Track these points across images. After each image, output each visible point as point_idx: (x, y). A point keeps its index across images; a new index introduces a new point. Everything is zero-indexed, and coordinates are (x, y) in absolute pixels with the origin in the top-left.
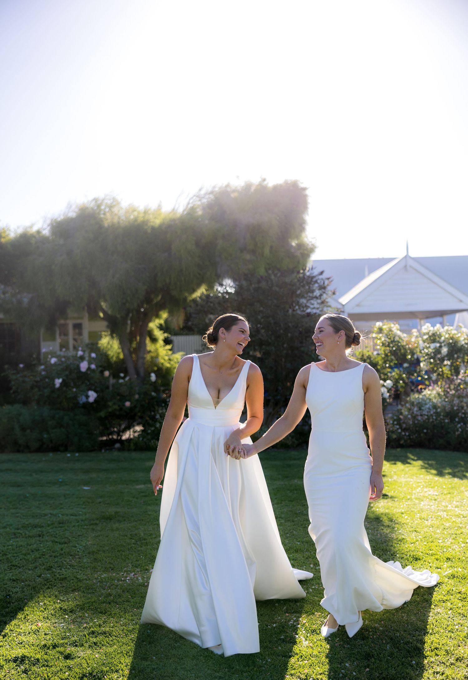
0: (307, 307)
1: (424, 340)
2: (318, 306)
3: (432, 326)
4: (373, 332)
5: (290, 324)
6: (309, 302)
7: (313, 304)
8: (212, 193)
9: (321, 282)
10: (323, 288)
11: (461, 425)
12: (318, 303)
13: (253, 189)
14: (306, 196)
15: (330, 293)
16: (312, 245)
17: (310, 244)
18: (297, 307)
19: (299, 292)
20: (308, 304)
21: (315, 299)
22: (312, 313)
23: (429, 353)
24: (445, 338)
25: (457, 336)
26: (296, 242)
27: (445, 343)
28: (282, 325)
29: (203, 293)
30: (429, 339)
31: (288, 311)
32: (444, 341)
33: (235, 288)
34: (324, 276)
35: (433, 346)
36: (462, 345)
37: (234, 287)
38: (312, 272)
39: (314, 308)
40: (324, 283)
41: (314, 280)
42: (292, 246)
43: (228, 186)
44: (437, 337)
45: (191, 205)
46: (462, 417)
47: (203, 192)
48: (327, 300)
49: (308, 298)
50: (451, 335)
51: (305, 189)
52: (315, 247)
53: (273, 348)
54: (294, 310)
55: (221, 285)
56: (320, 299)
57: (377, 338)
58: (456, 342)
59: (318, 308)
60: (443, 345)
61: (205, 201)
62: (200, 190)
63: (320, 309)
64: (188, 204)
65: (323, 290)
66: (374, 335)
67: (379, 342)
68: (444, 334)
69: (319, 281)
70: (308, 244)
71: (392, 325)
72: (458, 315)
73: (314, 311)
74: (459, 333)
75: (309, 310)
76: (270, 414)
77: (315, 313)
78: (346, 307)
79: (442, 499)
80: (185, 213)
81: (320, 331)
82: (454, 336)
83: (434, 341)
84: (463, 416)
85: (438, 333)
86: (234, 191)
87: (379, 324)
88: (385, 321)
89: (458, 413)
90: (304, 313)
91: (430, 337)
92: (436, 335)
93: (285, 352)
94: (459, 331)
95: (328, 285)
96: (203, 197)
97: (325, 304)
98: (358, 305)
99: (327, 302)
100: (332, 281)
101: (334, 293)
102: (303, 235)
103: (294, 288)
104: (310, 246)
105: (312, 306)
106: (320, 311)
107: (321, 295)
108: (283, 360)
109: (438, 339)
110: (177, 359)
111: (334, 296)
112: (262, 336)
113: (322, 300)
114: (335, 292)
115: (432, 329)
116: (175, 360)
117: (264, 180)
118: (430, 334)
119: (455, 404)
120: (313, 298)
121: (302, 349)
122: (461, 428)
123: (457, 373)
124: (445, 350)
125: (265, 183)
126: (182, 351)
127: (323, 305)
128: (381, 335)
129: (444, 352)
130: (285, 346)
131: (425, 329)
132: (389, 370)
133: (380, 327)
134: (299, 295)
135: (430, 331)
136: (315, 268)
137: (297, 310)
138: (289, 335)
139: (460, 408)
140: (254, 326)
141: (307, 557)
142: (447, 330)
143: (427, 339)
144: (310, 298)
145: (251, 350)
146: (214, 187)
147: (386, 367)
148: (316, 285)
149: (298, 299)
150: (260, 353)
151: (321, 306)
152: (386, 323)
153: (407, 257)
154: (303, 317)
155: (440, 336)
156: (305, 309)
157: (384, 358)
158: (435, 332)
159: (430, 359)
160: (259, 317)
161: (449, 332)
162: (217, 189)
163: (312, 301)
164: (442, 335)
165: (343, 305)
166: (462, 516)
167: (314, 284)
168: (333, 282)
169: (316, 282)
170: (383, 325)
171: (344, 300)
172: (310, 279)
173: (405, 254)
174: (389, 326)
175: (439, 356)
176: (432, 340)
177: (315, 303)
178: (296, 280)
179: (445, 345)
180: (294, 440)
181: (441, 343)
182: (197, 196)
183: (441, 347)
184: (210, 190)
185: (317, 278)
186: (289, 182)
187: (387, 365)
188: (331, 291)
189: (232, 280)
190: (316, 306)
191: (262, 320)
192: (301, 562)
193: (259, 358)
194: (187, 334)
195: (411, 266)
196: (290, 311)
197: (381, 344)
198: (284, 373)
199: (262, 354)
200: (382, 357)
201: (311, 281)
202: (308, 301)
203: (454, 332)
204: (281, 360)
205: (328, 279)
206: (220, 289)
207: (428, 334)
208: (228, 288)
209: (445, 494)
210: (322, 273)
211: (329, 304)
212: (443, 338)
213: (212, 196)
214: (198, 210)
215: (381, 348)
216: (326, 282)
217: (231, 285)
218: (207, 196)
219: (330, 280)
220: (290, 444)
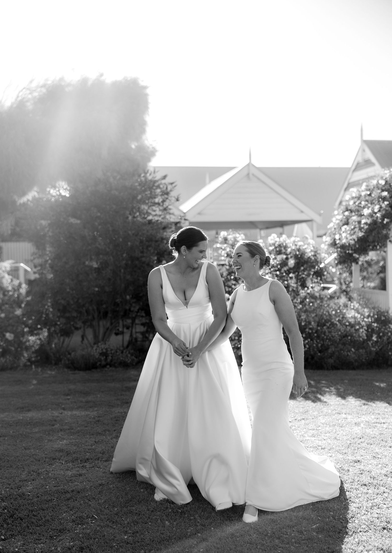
0: (149, 214)
1: (270, 251)
2: (160, 213)
3: (277, 237)
4: (217, 242)
5: (130, 232)
6: (151, 208)
7: (155, 211)
8: (44, 86)
9: (164, 187)
10: (166, 193)
11: (308, 341)
12: (160, 210)
13: (90, 83)
14: (146, 95)
15: (173, 199)
16: (153, 148)
17: (151, 147)
18: (138, 214)
19: (139, 197)
20: (150, 211)
21: (157, 206)
22: (154, 221)
23: (275, 265)
24: (292, 250)
25: (304, 247)
26: (136, 144)
27: (291, 255)
28: (121, 233)
29: (35, 196)
30: (275, 250)
31: (128, 218)
32: (290, 253)
33: (70, 190)
34: (167, 181)
35: (279, 257)
36: (309, 258)
37: (68, 190)
38: (154, 176)
39: (156, 215)
40: (167, 188)
41: (156, 184)
42: (131, 148)
43: (62, 79)
44: (283, 249)
45: (20, 98)
46: (309, 333)
47: (34, 85)
48: (170, 207)
49: (150, 204)
50: (298, 247)
51: (145, 88)
52: (156, 151)
53: (111, 258)
54: (134, 217)
55: (54, 187)
56: (163, 206)
57: (222, 248)
58: (303, 254)
59: (160, 216)
60: (289, 256)
61: (36, 94)
62: (31, 82)
63: (162, 216)
64: (18, 97)
65: (166, 196)
66: (218, 245)
67: (223, 252)
68: (291, 245)
69: (161, 186)
70: (148, 147)
71: (238, 235)
72: (296, 226)
73: (156, 218)
74: (305, 244)
75: (150, 218)
76: (108, 329)
77: (157, 221)
78: (187, 214)
79: (296, 426)
80: (15, 106)
81: (239, 256)
82: (301, 248)
83: (279, 253)
84: (310, 331)
85: (284, 244)
86: (69, 85)
87: (223, 234)
88: (230, 230)
89: (306, 329)
90: (145, 220)
91: (276, 248)
92: (282, 245)
93: (124, 262)
94: (305, 243)
95: (171, 191)
96: (35, 91)
97: (168, 211)
98: (199, 214)
99: (170, 209)
100: (175, 186)
101: (177, 200)
102: (144, 137)
103: (135, 192)
104: (151, 149)
105: (154, 213)
106: (162, 218)
107: (164, 201)
108: (122, 271)
109: (283, 251)
110: (5, 267)
111: (178, 202)
112: (100, 244)
113: (165, 206)
114: (179, 199)
115: (277, 239)
116: (4, 269)
117: (102, 75)
118: (276, 245)
119: (302, 319)
120: (155, 204)
121: (143, 259)
122: (308, 345)
123: (304, 285)
124: (292, 262)
125: (103, 78)
126: (11, 259)
127: (165, 212)
128: (225, 245)
129: (291, 264)
130: (125, 255)
131: (271, 240)
132: (234, 282)
133: (225, 237)
134: (141, 200)
135: (276, 241)
136: (158, 172)
137: (137, 217)
138: (129, 243)
139: (307, 323)
140: (90, 233)
141: (152, 509)
142: (294, 242)
143: (273, 250)
144: (152, 204)
145: (87, 260)
146: (47, 80)
147: (231, 279)
148: (158, 190)
149: (139, 205)
150: (97, 263)
151: (163, 213)
152: (231, 233)
153: (249, 165)
154: (144, 224)
155: (286, 247)
156: (146, 216)
157: (229, 269)
158: (280, 243)
159: (276, 271)
160: (96, 224)
161: (296, 243)
162: (49, 82)
163: (154, 208)
164: (289, 245)
165: (185, 213)
166: (320, 448)
167: (156, 189)
168: (176, 188)
169: (158, 187)
170: (228, 235)
171: (185, 207)
172: (152, 183)
173: (248, 162)
174: (234, 235)
175: (285, 268)
176: (277, 251)
177: (157, 209)
178: (137, 184)
179: (291, 257)
180: (133, 357)
181: (287, 255)
182: (27, 89)
183: (287, 259)
184: (42, 83)
185: (159, 182)
186: (129, 79)
187: (232, 277)
188: (175, 197)
189: (66, 183)
190: (158, 212)
191: (100, 227)
192: (146, 517)
193: (96, 268)
194: (17, 241)
195: (253, 175)
196: (130, 218)
197: (226, 255)
198: (123, 285)
199: (99, 264)
200: (226, 268)
201: (153, 186)
202: (149, 207)
203: (301, 243)
204: (120, 271)
205: (172, 184)
206: (53, 192)
207: (274, 244)
208: (61, 191)
209: (298, 421)
210: (165, 177)
211: (171, 211)
212: (289, 250)
213: (44, 90)
214: (28, 104)
215: (225, 259)
216: (170, 187)
217: (65, 187)
218: (39, 90)
219: (174, 185)
220: (129, 362)
